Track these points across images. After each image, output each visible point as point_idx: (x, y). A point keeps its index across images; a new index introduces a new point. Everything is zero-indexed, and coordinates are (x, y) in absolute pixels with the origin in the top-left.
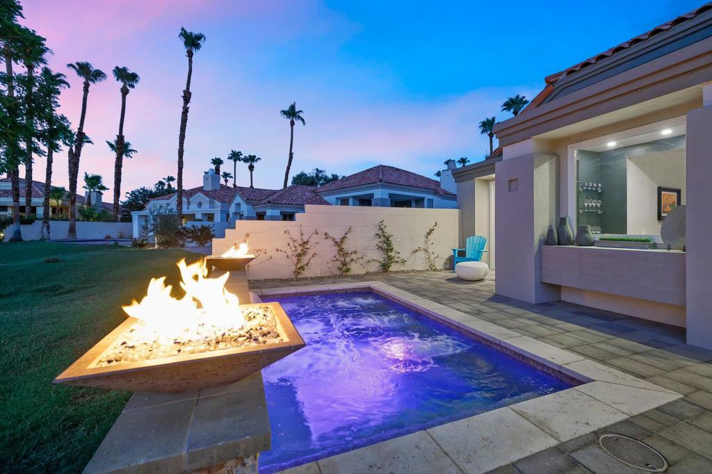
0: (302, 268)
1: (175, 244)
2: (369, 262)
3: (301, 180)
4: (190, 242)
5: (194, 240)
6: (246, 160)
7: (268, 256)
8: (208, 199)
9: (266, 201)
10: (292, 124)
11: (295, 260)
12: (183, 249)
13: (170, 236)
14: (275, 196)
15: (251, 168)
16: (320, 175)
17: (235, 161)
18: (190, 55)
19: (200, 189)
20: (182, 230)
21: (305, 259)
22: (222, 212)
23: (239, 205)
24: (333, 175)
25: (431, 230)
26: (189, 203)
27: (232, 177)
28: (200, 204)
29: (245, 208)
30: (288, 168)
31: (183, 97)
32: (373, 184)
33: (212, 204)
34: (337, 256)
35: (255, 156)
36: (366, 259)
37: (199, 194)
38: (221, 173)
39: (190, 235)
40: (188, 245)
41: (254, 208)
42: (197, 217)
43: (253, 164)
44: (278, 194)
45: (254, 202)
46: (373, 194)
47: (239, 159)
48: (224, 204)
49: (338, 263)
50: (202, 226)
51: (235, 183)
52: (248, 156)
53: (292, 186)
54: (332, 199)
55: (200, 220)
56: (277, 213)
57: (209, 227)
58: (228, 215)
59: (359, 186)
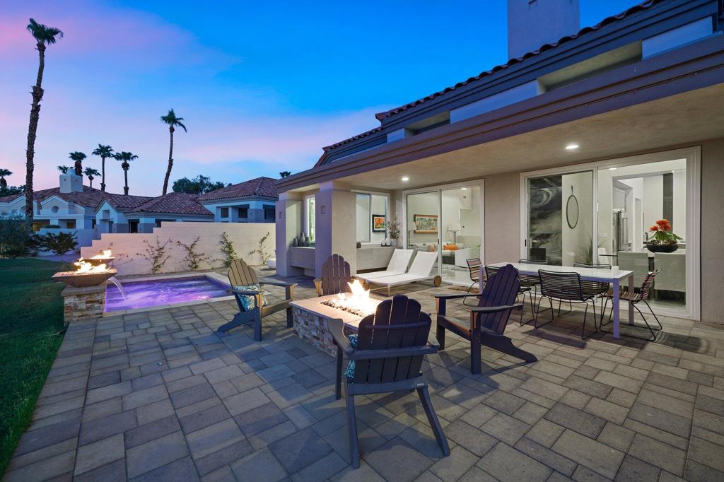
0: (159, 266)
1: (25, 253)
2: (214, 261)
3: (182, 186)
4: (45, 251)
5: (50, 248)
6: (118, 157)
7: (129, 259)
8: (67, 203)
9: (139, 209)
10: (172, 130)
11: (153, 261)
12: (36, 258)
13: (18, 244)
14: (149, 205)
15: (125, 166)
16: (205, 182)
17: (103, 157)
18: (41, 48)
19: (55, 191)
20: (33, 238)
21: (160, 261)
22: (86, 218)
23: (108, 211)
24: (218, 183)
25: (265, 238)
26: (40, 207)
27: (99, 174)
28: (56, 209)
29: (115, 216)
30: (168, 174)
31: (33, 93)
32: (249, 197)
33: (72, 209)
34: (188, 258)
35: (130, 154)
36: (211, 259)
37: (55, 197)
39: (45, 243)
40: (41, 253)
41: (126, 216)
42: (52, 223)
43: (128, 162)
44: (154, 202)
45: (126, 210)
46: (248, 205)
47: (109, 155)
48: (89, 209)
49: (189, 263)
50: (61, 233)
51: (103, 186)
52: (120, 153)
53: (172, 194)
54: (212, 208)
55: (57, 227)
56: (152, 220)
57: (70, 234)
58: (94, 222)
59: (235, 198)
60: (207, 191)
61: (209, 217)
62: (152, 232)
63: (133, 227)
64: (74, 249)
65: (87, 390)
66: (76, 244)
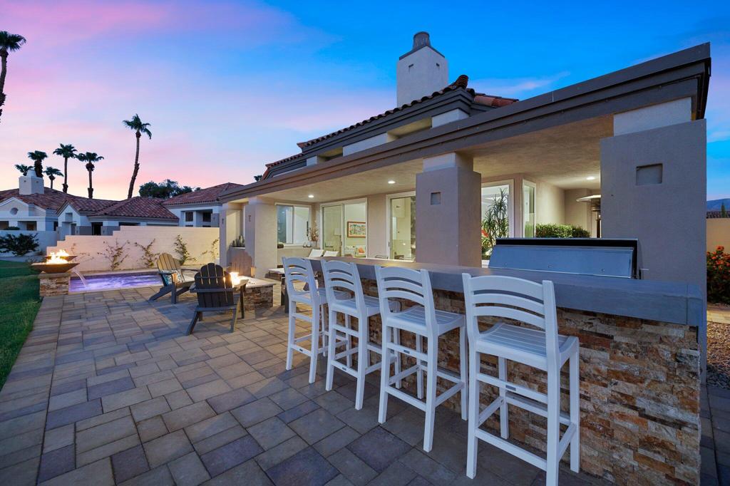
0: (117, 264)
3: (149, 190)
4: (5, 252)
5: (10, 250)
6: (81, 158)
7: (90, 257)
8: (27, 205)
9: (102, 212)
10: (138, 135)
11: (112, 259)
14: (113, 208)
15: (90, 167)
16: (172, 186)
17: (66, 158)
18: (4, 54)
19: (14, 193)
21: (119, 259)
22: (47, 220)
23: (70, 214)
24: (186, 187)
25: (216, 241)
27: (61, 174)
28: (15, 210)
29: (78, 219)
30: (134, 179)
32: (212, 202)
33: (32, 210)
34: (145, 257)
35: (95, 155)
37: (14, 199)
38: (44, 169)
39: (5, 244)
41: (89, 219)
42: (11, 225)
43: (93, 162)
44: (118, 206)
45: (90, 213)
46: (212, 210)
47: (72, 155)
48: (50, 211)
49: (146, 261)
50: (21, 234)
51: (65, 186)
52: (85, 153)
53: (137, 197)
54: (176, 212)
55: (17, 229)
56: (116, 223)
57: (31, 236)
58: (56, 224)
59: (200, 202)
60: (175, 195)
61: (174, 221)
62: (112, 234)
63: (96, 230)
64: (34, 251)
65: (61, 321)
66: (37, 245)
